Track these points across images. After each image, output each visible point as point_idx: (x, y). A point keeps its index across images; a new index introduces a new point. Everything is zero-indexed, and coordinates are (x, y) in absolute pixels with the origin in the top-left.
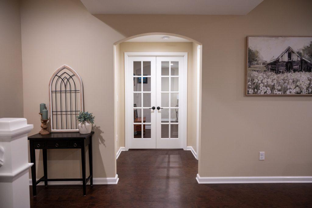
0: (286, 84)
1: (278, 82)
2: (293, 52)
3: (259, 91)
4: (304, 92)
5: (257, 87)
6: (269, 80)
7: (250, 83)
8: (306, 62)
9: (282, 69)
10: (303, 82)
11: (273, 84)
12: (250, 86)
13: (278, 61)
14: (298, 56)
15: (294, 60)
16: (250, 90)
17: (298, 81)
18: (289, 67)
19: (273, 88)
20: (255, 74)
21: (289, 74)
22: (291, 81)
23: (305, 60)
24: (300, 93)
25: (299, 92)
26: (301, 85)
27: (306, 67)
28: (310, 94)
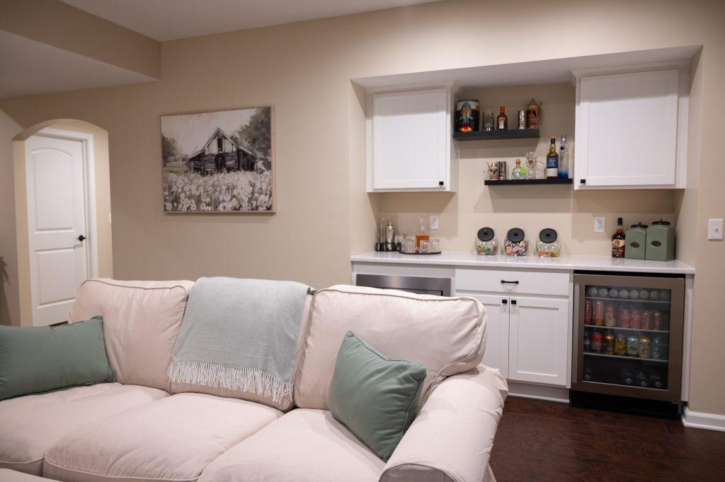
0: (217, 193)
1: (206, 191)
2: (225, 138)
3: (180, 206)
4: (245, 207)
5: (176, 200)
6: (193, 187)
8: (245, 154)
9: (210, 167)
10: (242, 189)
11: (198, 194)
12: (168, 198)
13: (204, 154)
14: (232, 144)
15: (226, 151)
16: (168, 204)
17: (234, 187)
18: (221, 163)
20: (173, 177)
21: (221, 176)
22: (224, 188)
23: (242, 151)
24: (239, 209)
25: (237, 207)
26: (239, 194)
27: (245, 162)
28: (254, 211)
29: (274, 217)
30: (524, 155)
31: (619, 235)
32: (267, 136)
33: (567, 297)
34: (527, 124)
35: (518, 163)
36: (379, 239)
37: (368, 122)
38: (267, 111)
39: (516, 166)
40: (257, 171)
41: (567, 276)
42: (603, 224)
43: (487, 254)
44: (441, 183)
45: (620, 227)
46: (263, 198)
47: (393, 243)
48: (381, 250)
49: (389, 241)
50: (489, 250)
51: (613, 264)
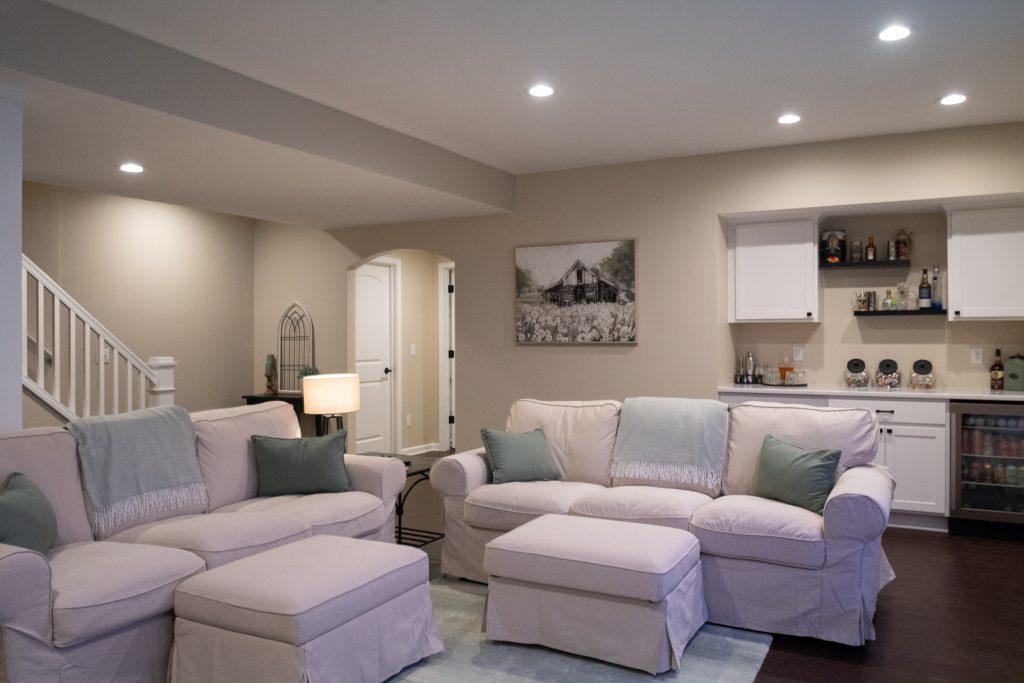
0: (575, 324)
1: (563, 322)
2: (585, 269)
3: (534, 337)
4: (606, 338)
5: (530, 330)
6: (549, 318)
7: (520, 323)
8: (607, 286)
9: (568, 298)
10: (603, 320)
11: (554, 324)
12: (520, 329)
13: (562, 285)
14: (593, 276)
15: (586, 283)
16: (520, 335)
18: (579, 294)
19: (555, 331)
20: (527, 307)
21: (580, 307)
22: (583, 319)
23: (604, 282)
24: (599, 340)
25: (597, 337)
26: (599, 325)
27: (607, 294)
28: (616, 342)
29: (635, 348)
30: (895, 285)
31: (997, 366)
32: (630, 268)
33: (943, 426)
34: (898, 254)
35: (889, 293)
36: (738, 371)
37: (730, 253)
38: (631, 245)
39: (886, 296)
40: (619, 302)
41: (943, 406)
42: (981, 355)
43: (859, 386)
44: (809, 314)
45: (998, 358)
46: (625, 328)
47: (753, 375)
48: (742, 382)
49: (750, 372)
50: (859, 381)
51: (992, 393)
